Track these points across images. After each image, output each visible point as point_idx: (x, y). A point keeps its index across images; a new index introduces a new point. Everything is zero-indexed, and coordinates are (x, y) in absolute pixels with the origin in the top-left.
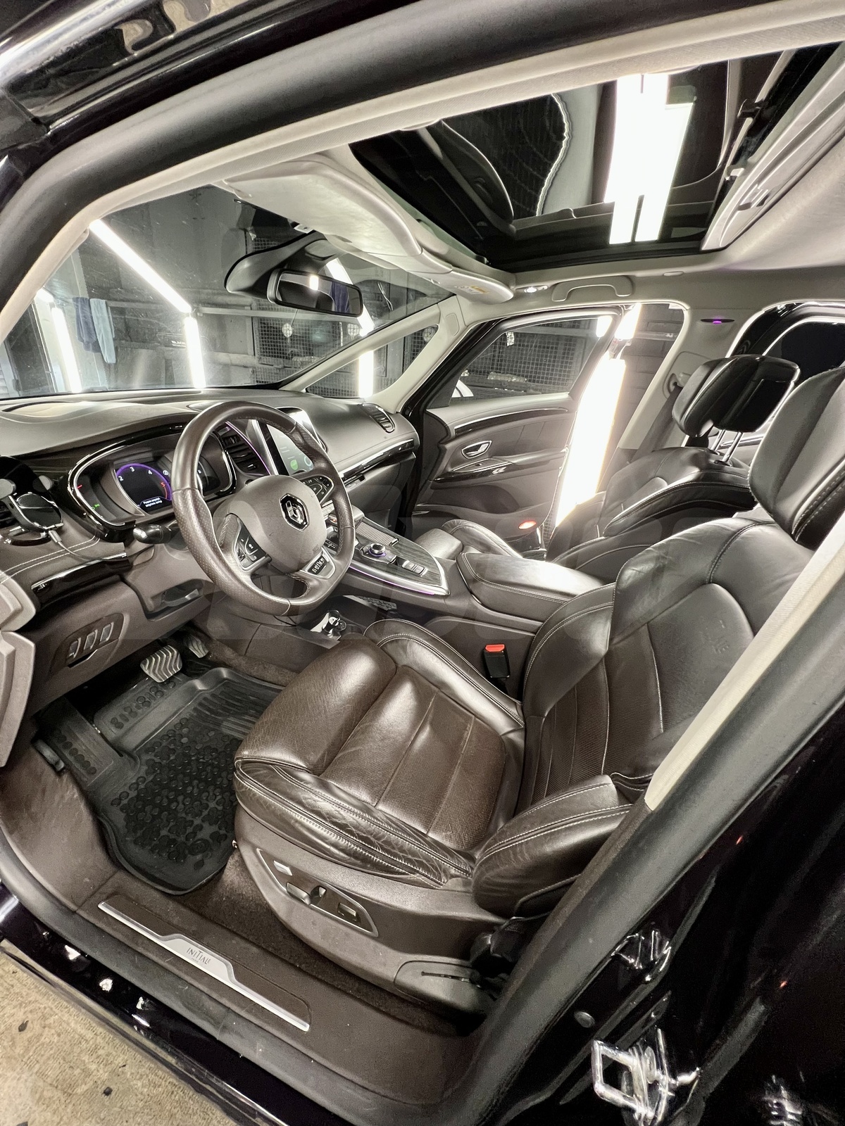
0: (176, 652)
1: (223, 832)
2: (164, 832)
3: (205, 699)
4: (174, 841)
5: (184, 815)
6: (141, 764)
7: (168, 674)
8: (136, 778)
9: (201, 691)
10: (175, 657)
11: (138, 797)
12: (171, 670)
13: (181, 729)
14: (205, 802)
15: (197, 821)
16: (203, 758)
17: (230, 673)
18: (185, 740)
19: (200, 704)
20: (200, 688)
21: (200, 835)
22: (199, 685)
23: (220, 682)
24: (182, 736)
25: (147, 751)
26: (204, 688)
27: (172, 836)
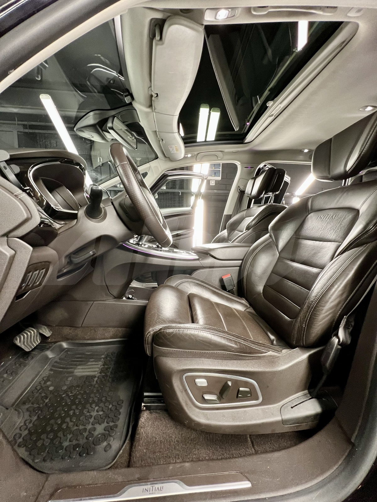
0: (35, 331)
1: (111, 424)
2: (66, 444)
3: (56, 362)
4: (78, 446)
5: (76, 428)
6: (23, 413)
7: (33, 345)
8: (23, 421)
9: (51, 358)
10: (36, 334)
11: (30, 433)
12: (35, 343)
13: (45, 383)
14: (88, 414)
15: (89, 427)
16: (72, 393)
17: (69, 344)
18: (51, 388)
19: (53, 366)
20: (50, 356)
21: (96, 433)
22: (50, 354)
23: (62, 351)
24: (48, 387)
25: (24, 403)
26: (53, 356)
27: (74, 442)
